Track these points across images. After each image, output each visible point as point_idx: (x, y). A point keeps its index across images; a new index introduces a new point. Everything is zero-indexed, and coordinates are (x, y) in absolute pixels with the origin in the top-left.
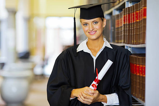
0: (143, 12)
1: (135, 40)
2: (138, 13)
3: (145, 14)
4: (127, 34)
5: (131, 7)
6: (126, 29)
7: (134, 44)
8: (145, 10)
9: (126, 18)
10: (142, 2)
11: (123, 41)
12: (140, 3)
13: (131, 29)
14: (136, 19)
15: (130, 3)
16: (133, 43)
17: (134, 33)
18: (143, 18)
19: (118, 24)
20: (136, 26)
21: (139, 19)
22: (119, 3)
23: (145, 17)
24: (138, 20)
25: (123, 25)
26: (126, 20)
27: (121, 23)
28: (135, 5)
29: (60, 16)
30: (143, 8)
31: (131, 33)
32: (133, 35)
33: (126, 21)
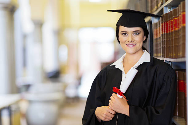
0: (182, 18)
1: (174, 53)
2: (177, 20)
3: (184, 21)
4: (166, 46)
5: (169, 13)
6: (164, 40)
7: (174, 58)
8: (184, 16)
9: (164, 27)
10: (180, 6)
11: (161, 54)
12: (178, 8)
13: (170, 40)
14: (175, 27)
15: (169, 8)
16: (172, 56)
17: (172, 44)
18: (182, 25)
19: (157, 34)
20: (174, 36)
21: (178, 27)
22: (157, 9)
23: (184, 24)
24: (177, 29)
25: (161, 35)
26: (164, 28)
27: (160, 33)
28: (173, 10)
29: (96, 27)
30: (182, 14)
31: (170, 45)
32: (172, 47)
33: (164, 30)
